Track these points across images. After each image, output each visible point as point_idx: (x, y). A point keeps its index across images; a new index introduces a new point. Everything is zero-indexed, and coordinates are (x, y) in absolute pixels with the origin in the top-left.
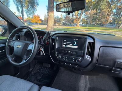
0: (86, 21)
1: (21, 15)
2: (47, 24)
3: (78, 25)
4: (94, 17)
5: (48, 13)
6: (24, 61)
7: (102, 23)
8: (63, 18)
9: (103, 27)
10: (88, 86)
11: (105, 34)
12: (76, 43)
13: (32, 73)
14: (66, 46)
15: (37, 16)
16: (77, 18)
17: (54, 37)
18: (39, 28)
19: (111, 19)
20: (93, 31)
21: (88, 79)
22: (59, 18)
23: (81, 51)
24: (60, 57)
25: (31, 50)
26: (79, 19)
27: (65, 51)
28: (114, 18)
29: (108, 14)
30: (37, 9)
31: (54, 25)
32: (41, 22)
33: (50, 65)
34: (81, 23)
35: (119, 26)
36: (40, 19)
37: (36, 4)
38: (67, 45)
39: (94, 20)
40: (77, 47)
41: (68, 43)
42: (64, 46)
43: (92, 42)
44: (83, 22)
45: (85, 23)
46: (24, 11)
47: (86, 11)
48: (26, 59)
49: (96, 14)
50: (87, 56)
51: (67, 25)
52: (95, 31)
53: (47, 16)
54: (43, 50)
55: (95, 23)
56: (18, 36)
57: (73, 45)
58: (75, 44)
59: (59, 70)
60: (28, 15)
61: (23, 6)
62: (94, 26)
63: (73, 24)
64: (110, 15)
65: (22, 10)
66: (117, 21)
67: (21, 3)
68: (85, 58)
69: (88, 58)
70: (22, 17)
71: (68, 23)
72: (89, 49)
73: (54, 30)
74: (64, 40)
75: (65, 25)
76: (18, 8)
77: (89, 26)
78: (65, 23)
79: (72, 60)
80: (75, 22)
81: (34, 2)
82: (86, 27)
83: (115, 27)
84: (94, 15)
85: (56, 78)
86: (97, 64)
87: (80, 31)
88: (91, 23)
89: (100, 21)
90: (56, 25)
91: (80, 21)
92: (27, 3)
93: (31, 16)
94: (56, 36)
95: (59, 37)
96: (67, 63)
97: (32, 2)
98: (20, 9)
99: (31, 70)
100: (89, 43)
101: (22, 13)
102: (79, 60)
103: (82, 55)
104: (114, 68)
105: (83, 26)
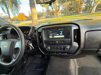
0: (64, 11)
1: (8, 15)
2: (32, 20)
3: (58, 16)
4: (70, 7)
5: (31, 9)
6: (14, 60)
7: (77, 11)
8: (45, 12)
9: (79, 14)
10: (78, 67)
11: (85, 20)
12: (61, 32)
13: (27, 65)
14: (52, 37)
15: (22, 13)
16: (56, 10)
17: (40, 30)
18: (26, 24)
19: (84, 7)
20: (71, 19)
21: (76, 61)
22: (41, 12)
23: (68, 39)
24: (49, 48)
25: (18, 48)
26: (58, 11)
27: (52, 42)
28: (86, 6)
29: (81, 3)
30: (20, 8)
31: (38, 19)
32: (26, 19)
33: (41, 55)
34: (60, 14)
35: (91, 12)
36: (25, 16)
37: (18, 3)
38: (54, 36)
39: (70, 9)
40: (63, 36)
41: (55, 34)
42: (51, 37)
43: (77, 29)
44: (62, 12)
45: (64, 13)
46: (9, 11)
47: (63, 3)
48: (15, 57)
49: (71, 4)
50: (75, 43)
51: (49, 17)
52: (73, 19)
53: (31, 12)
54: (31, 45)
55: (71, 12)
56: (5, 35)
57: (59, 35)
58: (61, 34)
59: (50, 58)
60: (14, 14)
61: (8, 6)
62: (71, 14)
63: (54, 16)
64: (82, 4)
65: (8, 11)
66: (88, 8)
67: (5, 4)
68: (73, 45)
69: (75, 44)
70: (8, 16)
71: (50, 16)
72: (76, 36)
73: (39, 24)
74: (50, 32)
75: (48, 18)
76: (3, 9)
77: (67, 16)
78: (48, 16)
79: (61, 50)
80: (55, 14)
81: (16, 2)
82: (65, 17)
83: (87, 13)
84: (70, 6)
85: (49, 66)
86: (84, 48)
87: (61, 21)
88: (69, 13)
89: (76, 10)
90: (40, 19)
91: (59, 12)
92: (11, 3)
93: (17, 15)
94: (41, 29)
95: (44, 29)
96: (57, 53)
97: (15, 1)
98: (6, 10)
99: (25, 62)
100: (74, 30)
101: (8, 13)
102: (67, 48)
103: (70, 43)
104: (100, 49)
105: (63, 16)
